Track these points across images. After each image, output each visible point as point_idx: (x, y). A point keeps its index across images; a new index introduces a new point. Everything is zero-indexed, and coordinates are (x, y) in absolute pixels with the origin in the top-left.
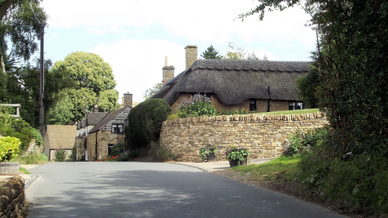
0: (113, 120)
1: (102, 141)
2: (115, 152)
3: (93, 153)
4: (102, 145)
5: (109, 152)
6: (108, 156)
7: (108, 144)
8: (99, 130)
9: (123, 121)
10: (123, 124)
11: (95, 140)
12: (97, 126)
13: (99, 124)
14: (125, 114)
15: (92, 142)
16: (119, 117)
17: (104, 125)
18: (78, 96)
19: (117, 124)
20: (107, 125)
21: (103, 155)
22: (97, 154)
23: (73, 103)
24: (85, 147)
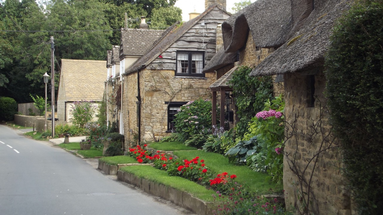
0: (180, 43)
1: (152, 96)
2: (185, 126)
3: (132, 122)
4: (151, 105)
5: (170, 120)
6: (167, 132)
7: (166, 103)
8: (144, 68)
9: (204, 45)
10: (203, 53)
11: (136, 91)
12: (142, 59)
13: (146, 54)
14: (209, 26)
15: (130, 95)
16: (193, 34)
17: (157, 55)
18: (120, 16)
19: (190, 53)
20: (164, 55)
21: (155, 130)
22: (142, 127)
23: (113, 27)
24: (119, 105)
